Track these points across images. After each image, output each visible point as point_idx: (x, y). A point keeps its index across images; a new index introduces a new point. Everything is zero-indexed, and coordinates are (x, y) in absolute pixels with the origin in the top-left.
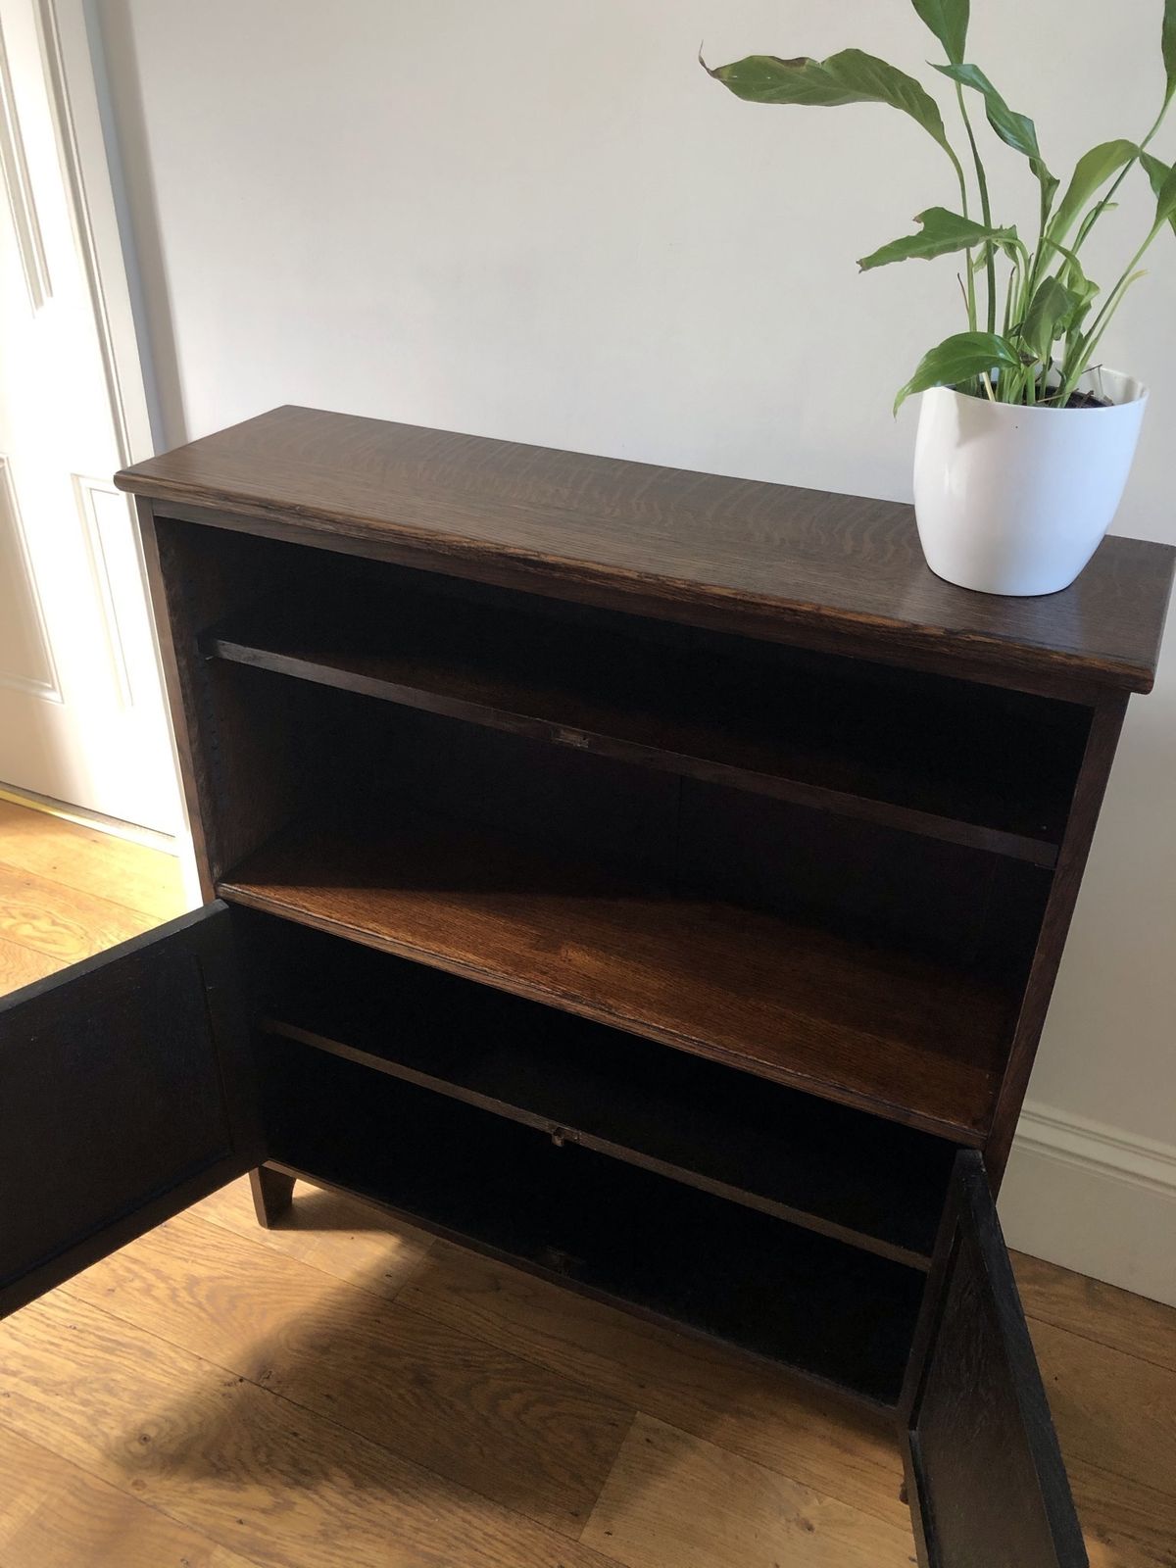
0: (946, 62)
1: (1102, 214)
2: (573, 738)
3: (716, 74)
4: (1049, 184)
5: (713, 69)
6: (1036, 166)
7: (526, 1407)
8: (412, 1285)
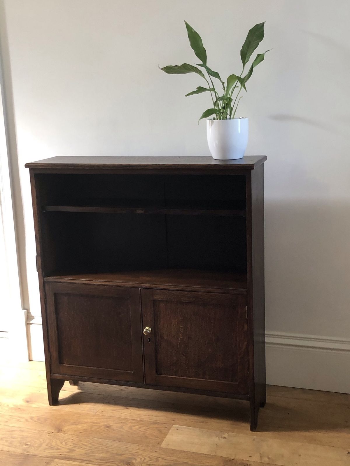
0: (201, 63)
1: (235, 88)
2: (140, 211)
3: (162, 69)
4: (223, 83)
5: (161, 68)
6: (221, 80)
7: (140, 428)
8: (101, 411)
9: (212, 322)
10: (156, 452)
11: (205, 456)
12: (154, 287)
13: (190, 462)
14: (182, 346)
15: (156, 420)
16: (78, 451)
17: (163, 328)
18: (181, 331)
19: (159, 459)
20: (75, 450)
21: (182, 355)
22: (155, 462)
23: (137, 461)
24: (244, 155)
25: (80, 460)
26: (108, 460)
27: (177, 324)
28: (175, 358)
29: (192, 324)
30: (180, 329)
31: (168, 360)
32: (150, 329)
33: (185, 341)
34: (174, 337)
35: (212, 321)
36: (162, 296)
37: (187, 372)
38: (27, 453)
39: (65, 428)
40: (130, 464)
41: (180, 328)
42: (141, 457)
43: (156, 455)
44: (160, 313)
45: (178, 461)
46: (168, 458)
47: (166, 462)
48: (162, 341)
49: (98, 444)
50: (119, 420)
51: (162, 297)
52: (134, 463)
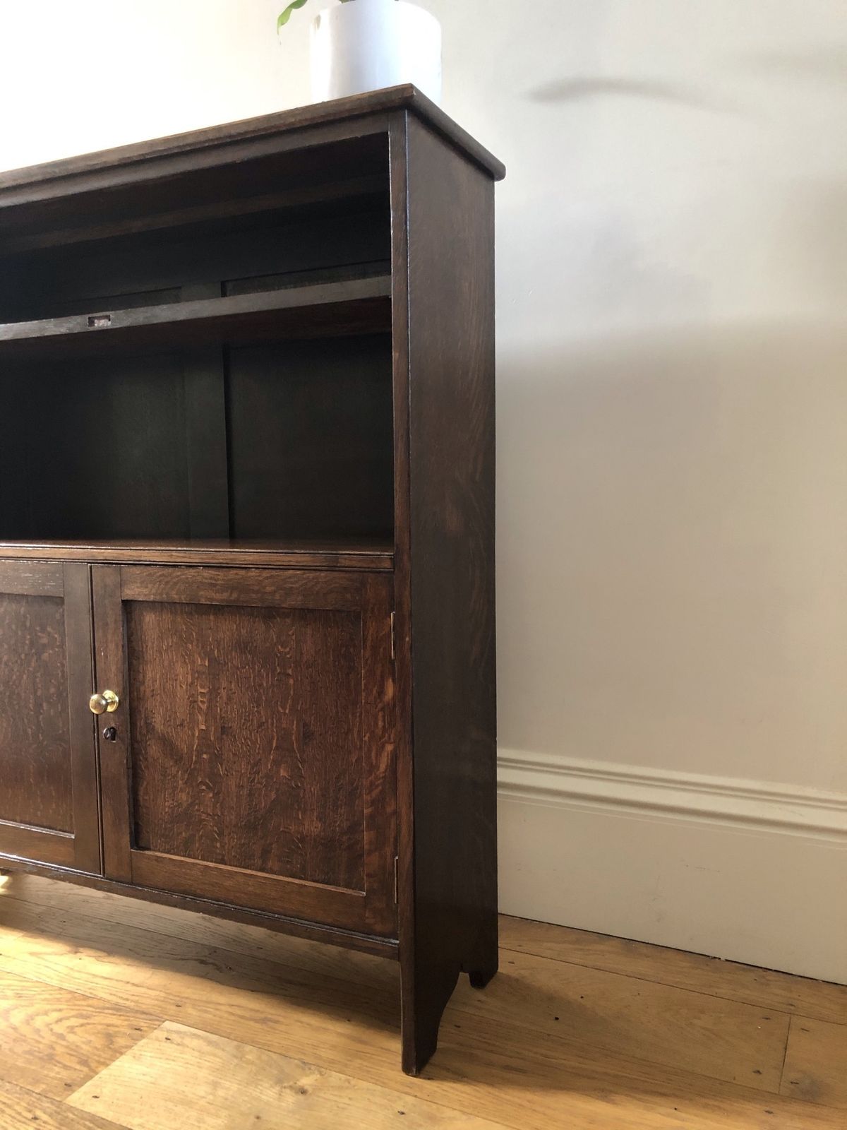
7: (59, 1021)
9: (289, 675)
12: (126, 558)
14: (205, 756)
15: (127, 1000)
17: (152, 696)
18: (202, 706)
21: (204, 787)
27: (190, 680)
28: (184, 797)
29: (231, 682)
30: (200, 699)
31: (166, 804)
32: (117, 698)
33: (212, 739)
34: (181, 725)
35: (290, 672)
36: (147, 587)
37: (218, 845)
41: (199, 697)
44: (145, 647)
48: (149, 739)
50: (22, 986)
51: (145, 591)
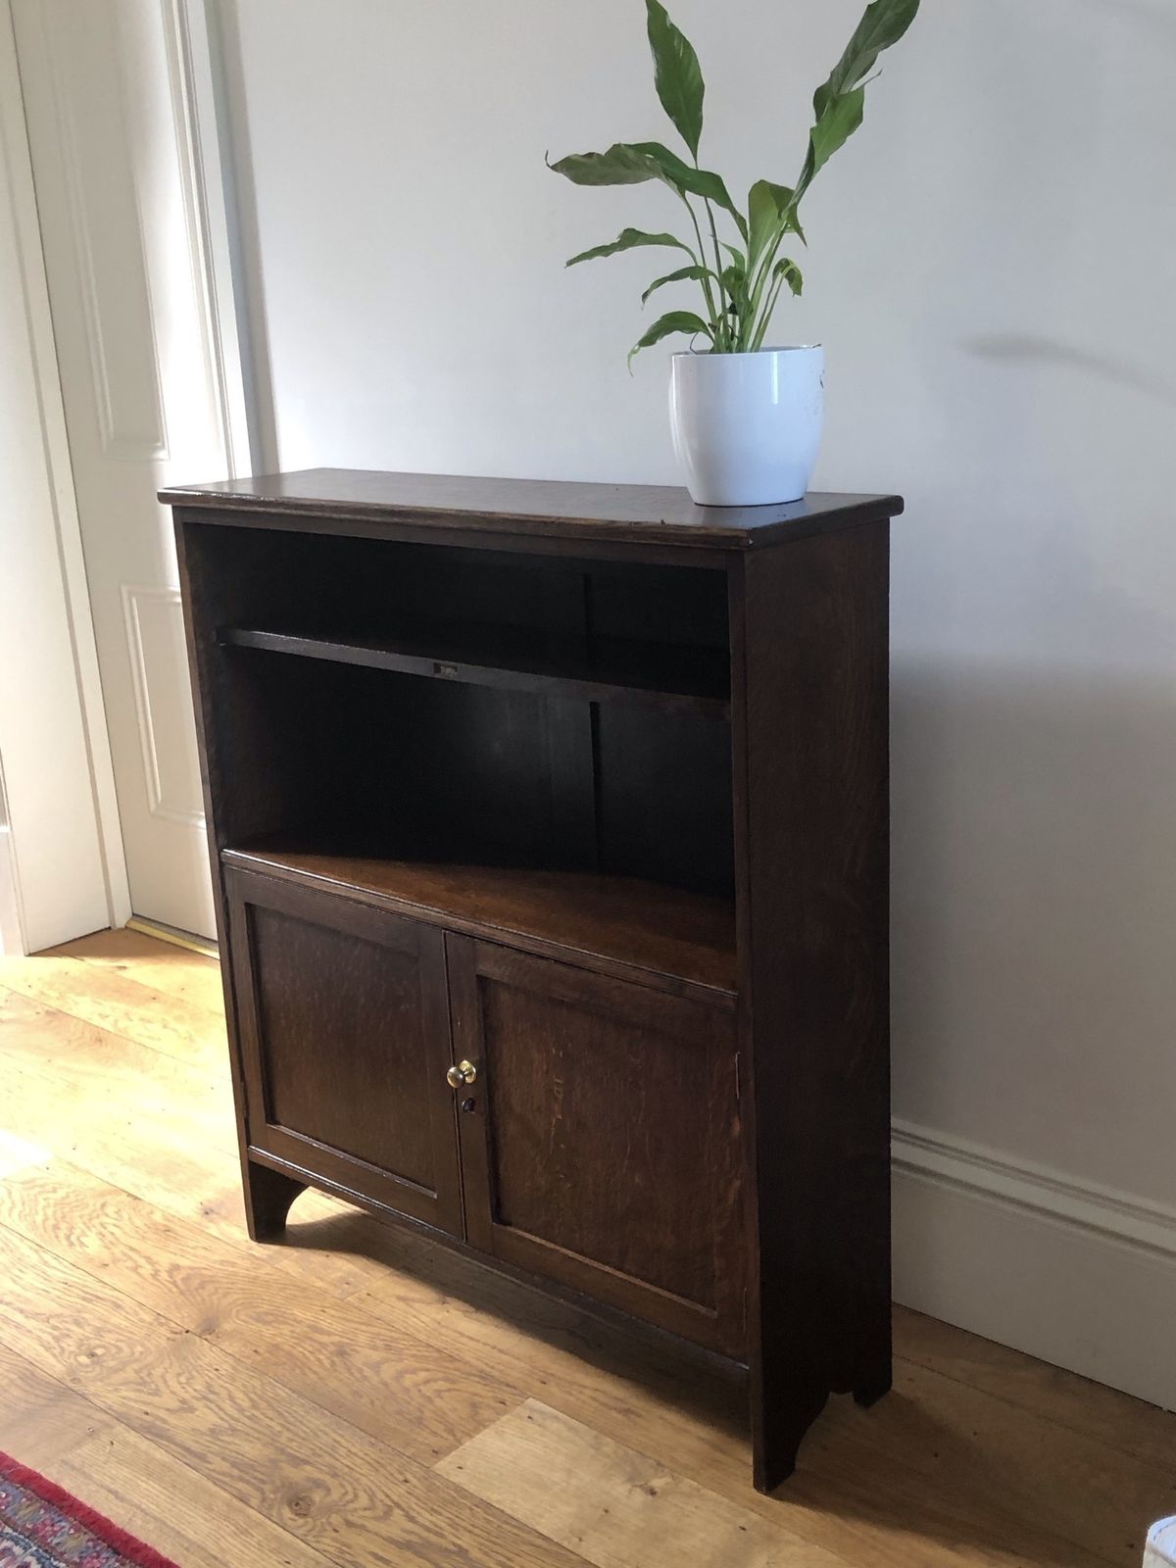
3: (554, 168)
5: (551, 165)
7: (427, 1382)
8: (365, 1292)
9: (640, 1087)
10: (406, 1481)
11: (539, 1542)
12: (479, 932)
13: (475, 1554)
14: (562, 1146)
15: (492, 1368)
16: (198, 1416)
17: (509, 1075)
18: (558, 1096)
19: (397, 1511)
20: (192, 1410)
21: (562, 1177)
22: (376, 1519)
23: (329, 1499)
24: (808, 490)
25: (179, 1450)
26: (251, 1472)
27: (545, 1068)
28: (543, 1182)
29: (585, 1080)
31: (527, 1182)
32: (474, 1070)
33: (568, 1130)
34: (539, 1110)
35: (641, 1084)
36: (502, 967)
37: (578, 1236)
38: (71, 1385)
39: (227, 1326)
40: (301, 1503)
41: (555, 1086)
42: (349, 1489)
43: (398, 1492)
44: (500, 1025)
45: (442, 1536)
46: (425, 1518)
47: (405, 1531)
48: (508, 1116)
49: (270, 1405)
50: (391, 1337)
51: (501, 971)
52: (314, 1504)
